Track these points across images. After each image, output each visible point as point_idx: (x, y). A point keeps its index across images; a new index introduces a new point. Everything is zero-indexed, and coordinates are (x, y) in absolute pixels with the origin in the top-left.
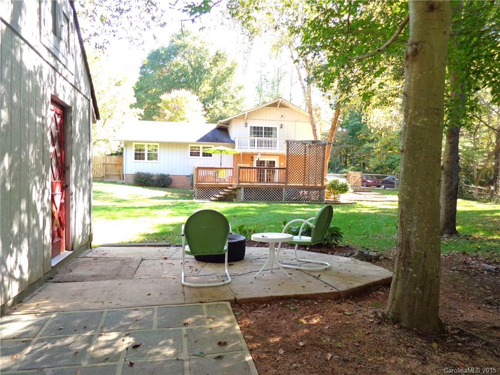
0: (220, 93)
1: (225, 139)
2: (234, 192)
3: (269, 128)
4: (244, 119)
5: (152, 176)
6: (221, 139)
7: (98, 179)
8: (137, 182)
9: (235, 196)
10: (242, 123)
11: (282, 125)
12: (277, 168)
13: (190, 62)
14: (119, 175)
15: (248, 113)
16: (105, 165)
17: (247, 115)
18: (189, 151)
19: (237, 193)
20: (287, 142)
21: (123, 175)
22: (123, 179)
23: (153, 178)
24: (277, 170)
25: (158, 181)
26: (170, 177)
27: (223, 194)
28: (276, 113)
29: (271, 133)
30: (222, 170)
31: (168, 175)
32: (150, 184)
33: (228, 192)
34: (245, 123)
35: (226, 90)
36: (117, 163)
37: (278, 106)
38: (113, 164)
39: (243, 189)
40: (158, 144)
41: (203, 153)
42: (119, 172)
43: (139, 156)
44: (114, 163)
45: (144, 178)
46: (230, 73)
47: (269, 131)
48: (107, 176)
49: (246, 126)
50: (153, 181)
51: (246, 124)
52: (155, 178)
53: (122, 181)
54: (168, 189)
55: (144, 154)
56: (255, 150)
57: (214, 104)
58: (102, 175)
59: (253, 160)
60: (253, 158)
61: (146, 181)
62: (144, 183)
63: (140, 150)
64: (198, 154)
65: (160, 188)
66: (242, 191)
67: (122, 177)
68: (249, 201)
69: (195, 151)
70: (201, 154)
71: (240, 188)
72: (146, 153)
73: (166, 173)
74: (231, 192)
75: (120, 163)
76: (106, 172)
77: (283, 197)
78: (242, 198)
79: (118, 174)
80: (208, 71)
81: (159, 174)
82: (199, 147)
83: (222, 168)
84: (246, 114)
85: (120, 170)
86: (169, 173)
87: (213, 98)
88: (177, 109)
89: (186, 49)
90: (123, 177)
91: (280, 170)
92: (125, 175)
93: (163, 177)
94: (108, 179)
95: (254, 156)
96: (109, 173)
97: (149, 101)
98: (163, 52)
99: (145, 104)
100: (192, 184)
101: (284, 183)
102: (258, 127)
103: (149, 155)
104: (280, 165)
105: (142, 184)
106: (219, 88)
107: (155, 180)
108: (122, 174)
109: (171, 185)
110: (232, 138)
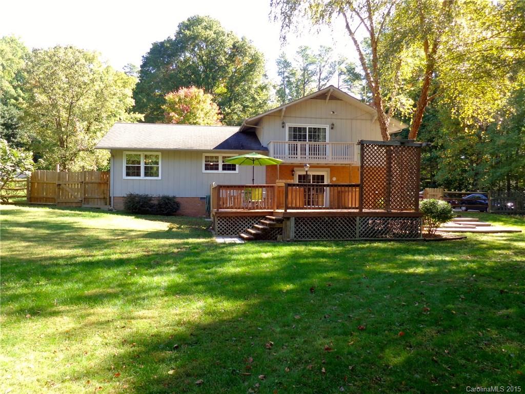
0: (238, 95)
1: (253, 145)
2: (278, 225)
3: (315, 129)
4: (280, 116)
5: (150, 199)
6: (249, 145)
7: (74, 205)
8: (129, 209)
9: (280, 231)
10: (278, 123)
11: (333, 125)
12: (328, 186)
13: (201, 58)
14: (104, 198)
15: (286, 108)
16: (83, 184)
17: (285, 111)
18: (204, 163)
19: (283, 225)
20: (361, 143)
21: (110, 198)
22: (110, 204)
23: (152, 202)
24: (328, 188)
25: (160, 205)
26: (176, 200)
27: (262, 228)
28: (325, 107)
29: (318, 135)
30: (257, 189)
31: (174, 197)
32: (148, 210)
33: (270, 224)
34: (281, 122)
35: (245, 92)
36: (100, 181)
37: (328, 98)
38: (95, 183)
39: (293, 219)
40: (159, 154)
41: (223, 165)
42: (104, 194)
43: (133, 171)
44: (97, 181)
45: (140, 202)
46: (251, 71)
47: (315, 134)
48: (86, 200)
49: (283, 127)
50: (153, 206)
51: (283, 123)
52: (156, 202)
53: (108, 207)
54: (174, 218)
55: (139, 168)
56: (298, 160)
57: (232, 108)
58: (80, 199)
59: (293, 175)
60: (293, 171)
61: (142, 206)
62: (139, 209)
63: (133, 162)
64: (216, 167)
65: (162, 217)
66: (292, 223)
67: (108, 200)
68: (304, 239)
69: (212, 164)
70: (220, 167)
71: (288, 219)
72: (142, 166)
73: (171, 195)
74: (274, 225)
75: (106, 181)
76: (85, 194)
77: (357, 231)
78: (292, 235)
79: (102, 196)
80: (223, 69)
81: (161, 196)
82: (217, 157)
83: (257, 187)
84: (284, 109)
85: (105, 191)
86: (175, 195)
87: (230, 100)
88: (186, 112)
89: (197, 41)
90: (110, 201)
91: (332, 188)
92: (112, 198)
93: (167, 201)
94: (88, 204)
95: (295, 169)
96: (90, 195)
97: (151, 105)
98: (168, 45)
99: (147, 109)
100: (209, 210)
101: (356, 208)
102: (300, 128)
103: (146, 168)
104: (331, 181)
105: (137, 210)
106: (238, 89)
107: (154, 205)
108: (108, 197)
109: (178, 212)
110: (264, 144)
